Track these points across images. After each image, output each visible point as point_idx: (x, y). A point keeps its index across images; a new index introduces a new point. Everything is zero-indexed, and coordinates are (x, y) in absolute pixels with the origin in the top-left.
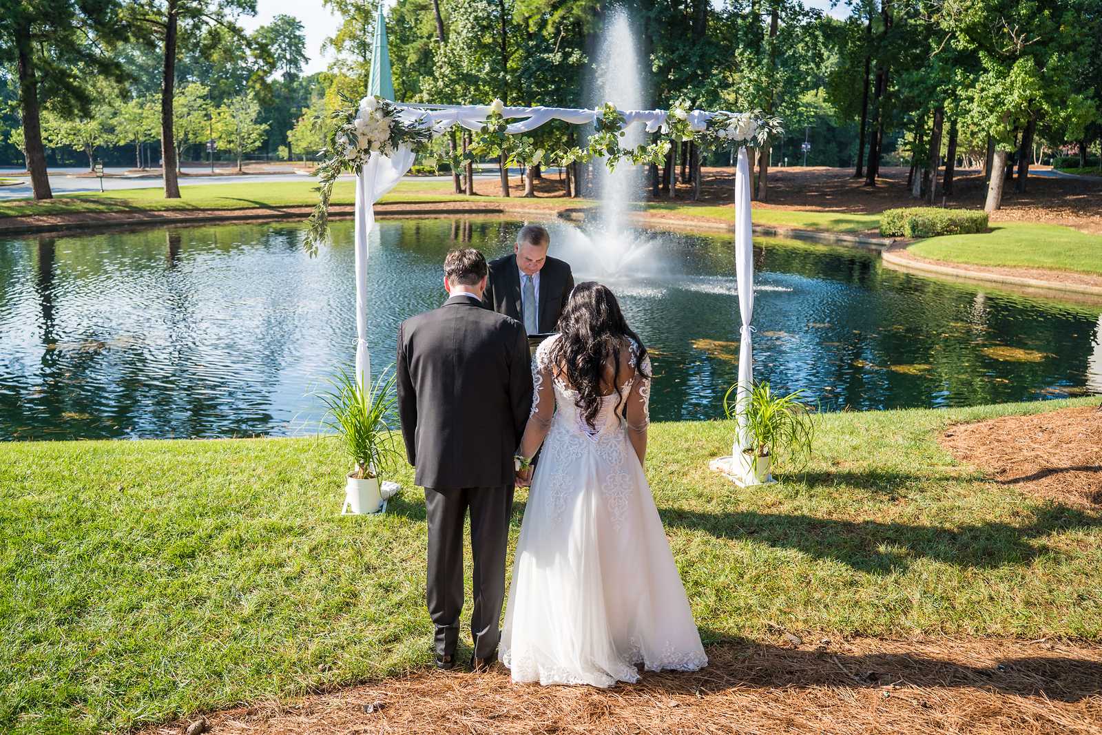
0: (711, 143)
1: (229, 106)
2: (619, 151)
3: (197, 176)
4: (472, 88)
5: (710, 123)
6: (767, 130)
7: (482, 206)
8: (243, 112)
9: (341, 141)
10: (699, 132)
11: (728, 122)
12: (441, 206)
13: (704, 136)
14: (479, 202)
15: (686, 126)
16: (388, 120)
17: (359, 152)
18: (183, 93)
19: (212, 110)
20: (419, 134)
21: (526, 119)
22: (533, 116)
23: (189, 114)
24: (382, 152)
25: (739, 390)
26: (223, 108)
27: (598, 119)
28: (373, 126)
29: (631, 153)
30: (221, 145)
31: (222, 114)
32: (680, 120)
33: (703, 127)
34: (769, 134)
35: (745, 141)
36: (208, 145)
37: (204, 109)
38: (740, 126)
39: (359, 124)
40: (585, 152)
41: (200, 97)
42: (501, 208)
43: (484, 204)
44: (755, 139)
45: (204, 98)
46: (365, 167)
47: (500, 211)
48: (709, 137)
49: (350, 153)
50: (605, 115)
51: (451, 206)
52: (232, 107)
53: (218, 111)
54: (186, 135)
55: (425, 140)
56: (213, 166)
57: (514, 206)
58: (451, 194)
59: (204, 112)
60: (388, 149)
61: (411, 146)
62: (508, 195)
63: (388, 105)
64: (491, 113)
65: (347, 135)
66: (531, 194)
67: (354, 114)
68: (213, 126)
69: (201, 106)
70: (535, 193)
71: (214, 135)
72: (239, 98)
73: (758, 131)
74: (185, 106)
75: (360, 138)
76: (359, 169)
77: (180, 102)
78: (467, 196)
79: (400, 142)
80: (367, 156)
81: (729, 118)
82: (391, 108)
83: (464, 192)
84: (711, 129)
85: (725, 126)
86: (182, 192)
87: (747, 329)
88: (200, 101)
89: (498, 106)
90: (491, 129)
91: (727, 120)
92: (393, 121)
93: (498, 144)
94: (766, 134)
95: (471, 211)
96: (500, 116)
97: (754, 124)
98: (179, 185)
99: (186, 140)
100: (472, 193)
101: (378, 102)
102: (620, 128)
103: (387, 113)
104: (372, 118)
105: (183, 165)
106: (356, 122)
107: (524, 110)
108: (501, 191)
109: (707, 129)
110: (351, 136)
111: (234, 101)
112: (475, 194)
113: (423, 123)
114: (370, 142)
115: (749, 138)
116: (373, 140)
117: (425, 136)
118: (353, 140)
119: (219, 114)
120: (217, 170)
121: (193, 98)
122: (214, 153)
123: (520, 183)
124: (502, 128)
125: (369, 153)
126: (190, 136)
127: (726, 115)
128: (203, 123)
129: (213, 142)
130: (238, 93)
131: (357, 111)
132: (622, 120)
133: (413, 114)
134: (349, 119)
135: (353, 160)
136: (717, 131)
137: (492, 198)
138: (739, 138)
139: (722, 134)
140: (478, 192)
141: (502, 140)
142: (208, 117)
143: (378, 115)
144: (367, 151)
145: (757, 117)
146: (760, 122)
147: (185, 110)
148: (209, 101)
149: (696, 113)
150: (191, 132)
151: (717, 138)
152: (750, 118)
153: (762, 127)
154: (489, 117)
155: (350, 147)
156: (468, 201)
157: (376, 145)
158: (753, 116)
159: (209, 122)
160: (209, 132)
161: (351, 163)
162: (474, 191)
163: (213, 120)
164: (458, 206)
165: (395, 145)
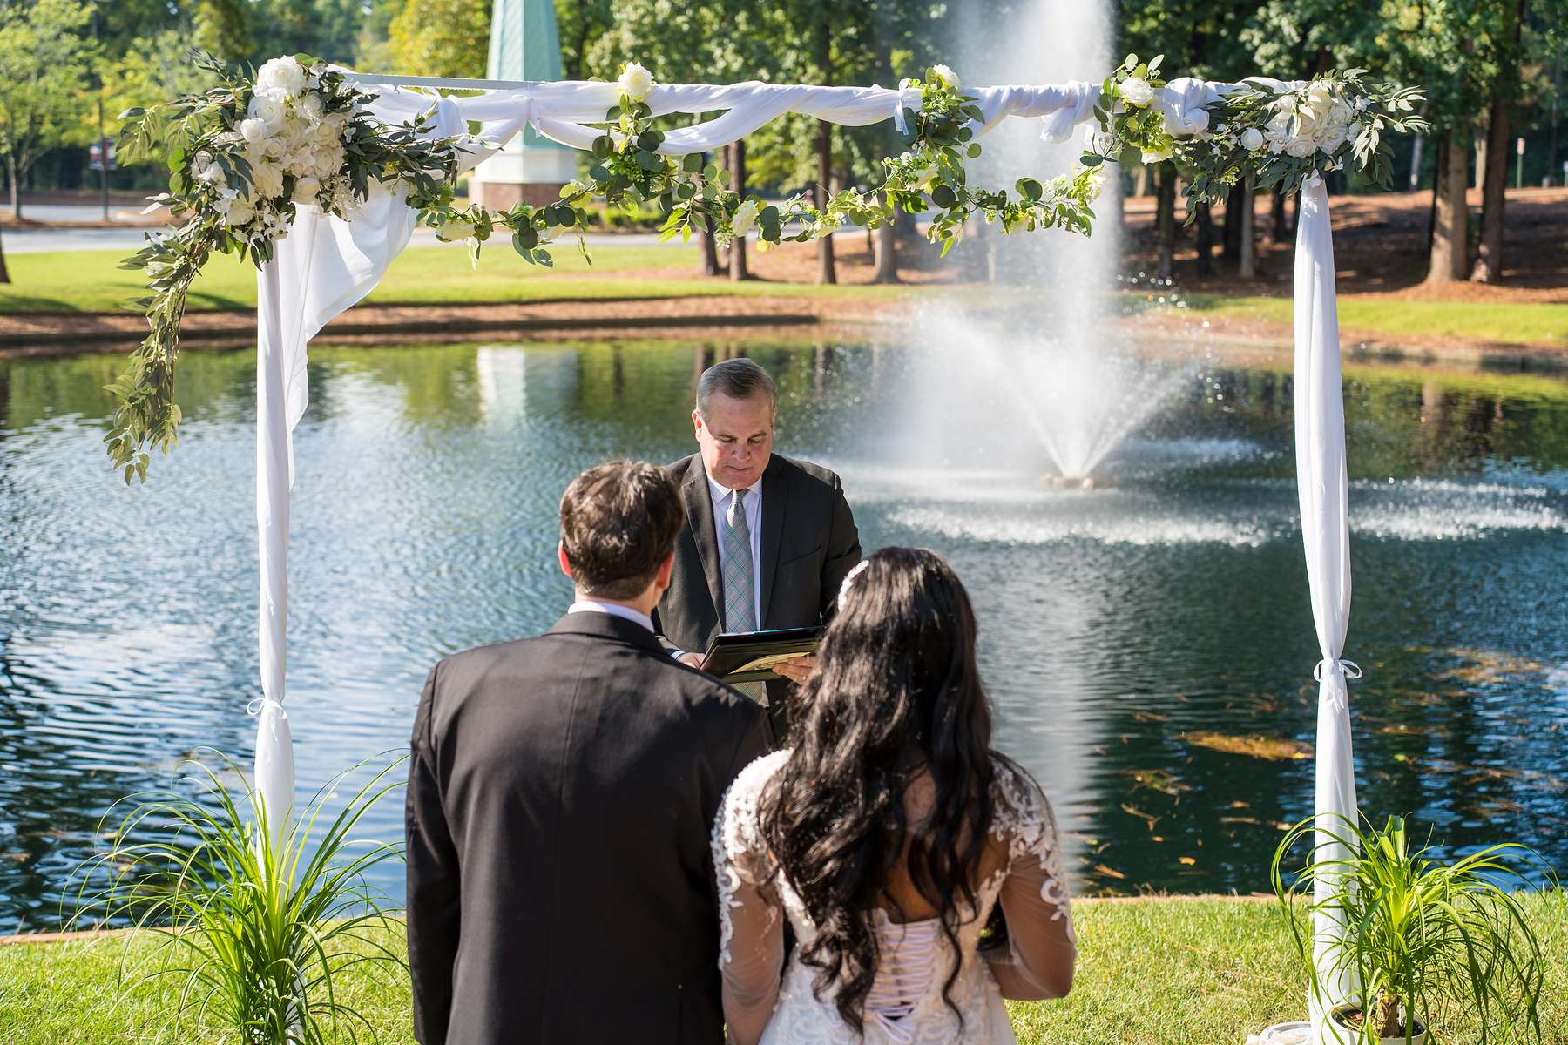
0: (1223, 168)
1: (146, 56)
2: (964, 195)
3: (65, 227)
4: (741, 17)
5: (1220, 113)
6: (1378, 124)
7: (766, 307)
8: (184, 70)
9: (206, 176)
10: (1190, 137)
11: (1270, 106)
12: (668, 309)
13: (1202, 150)
14: (762, 299)
15: (1150, 123)
16: (336, 122)
17: (259, 205)
18: (25, 19)
19: (102, 66)
20: (419, 157)
21: (718, 114)
22: (734, 108)
23: (41, 73)
24: (326, 206)
25: (1319, 838)
26: (132, 59)
27: (908, 112)
28: (295, 138)
29: (999, 201)
30: (126, 155)
31: (129, 75)
32: (1133, 110)
33: (1198, 123)
34: (1387, 135)
35: (1319, 157)
36: (95, 151)
37: (81, 61)
38: (1304, 117)
39: (255, 133)
40: (875, 201)
41: (69, 30)
42: (814, 311)
43: (771, 302)
44: (1346, 149)
45: (83, 32)
46: (281, 246)
47: (811, 320)
48: (1216, 151)
49: (232, 208)
50: (927, 99)
51: (691, 308)
52: (154, 57)
53: (118, 66)
54: (35, 121)
55: (437, 174)
56: (107, 202)
57: (845, 307)
58: (694, 277)
59: (82, 69)
60: (342, 198)
61: (405, 189)
62: (831, 278)
63: (333, 78)
64: (617, 102)
65: (223, 162)
66: (889, 276)
67: (240, 106)
68: (108, 105)
69: (72, 53)
70: (902, 274)
71: (109, 128)
72: (172, 36)
73: (1355, 127)
74: (27, 51)
75: (259, 169)
76: (264, 251)
77: (18, 42)
78: (732, 284)
79: (372, 180)
80: (284, 216)
81: (1271, 96)
82: (343, 90)
83: (725, 272)
84: (1221, 127)
85: (1261, 118)
86: (12, 268)
87: (1334, 670)
88: (70, 41)
89: (638, 83)
90: (620, 145)
91: (1266, 101)
92: (352, 125)
93: (638, 184)
94: (1375, 136)
95: (739, 321)
96: (644, 109)
97: (1344, 110)
98: (6, 251)
99: (33, 139)
100: (746, 276)
101: (307, 74)
102: (967, 134)
103: (333, 104)
104: (291, 116)
105: (25, 198)
106: (246, 127)
107: (707, 92)
108: (818, 270)
109: (1212, 128)
110: (232, 164)
111: (161, 42)
112: (753, 277)
113: (425, 131)
114: (289, 181)
115: (1330, 147)
116: (296, 173)
117: (433, 163)
118: (237, 172)
119: (122, 74)
120: (120, 214)
121: (52, 33)
122: (108, 172)
123: (864, 248)
124: (650, 141)
125: (292, 209)
126: (46, 128)
127: (1264, 88)
128: (82, 96)
129: (105, 144)
130: (170, 22)
131: (248, 97)
132: (972, 112)
133: (409, 103)
134: (229, 116)
135: (243, 228)
136: (1239, 133)
137: (792, 288)
138: (1302, 150)
139: (1253, 139)
140: (761, 273)
141: (647, 174)
142: (94, 81)
143: (309, 109)
144: (282, 204)
145: (1352, 91)
146: (1360, 104)
147: (29, 60)
148: (92, 41)
149: (1180, 85)
150: (48, 118)
151: (1240, 150)
152: (1332, 94)
153: (1364, 117)
154: (613, 111)
155: (229, 195)
156: (734, 295)
157: (308, 186)
158: (1340, 87)
159: (97, 94)
160: (95, 119)
161: (239, 236)
162: (751, 268)
163: (106, 91)
164: (710, 308)
165: (360, 187)
